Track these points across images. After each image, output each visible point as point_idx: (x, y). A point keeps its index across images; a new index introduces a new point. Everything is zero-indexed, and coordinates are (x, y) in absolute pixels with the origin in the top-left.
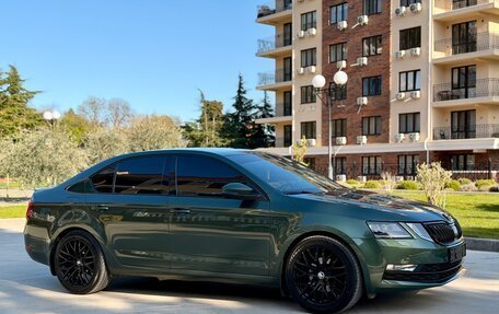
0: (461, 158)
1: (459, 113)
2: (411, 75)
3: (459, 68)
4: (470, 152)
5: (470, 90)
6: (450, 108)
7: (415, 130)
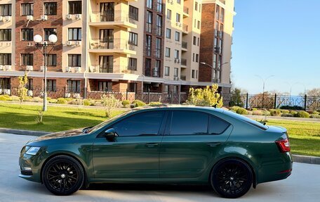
0: (105, 84)
1: (104, 57)
2: (76, 30)
3: (104, 30)
4: (110, 81)
5: (110, 44)
6: (99, 53)
7: (78, 65)
